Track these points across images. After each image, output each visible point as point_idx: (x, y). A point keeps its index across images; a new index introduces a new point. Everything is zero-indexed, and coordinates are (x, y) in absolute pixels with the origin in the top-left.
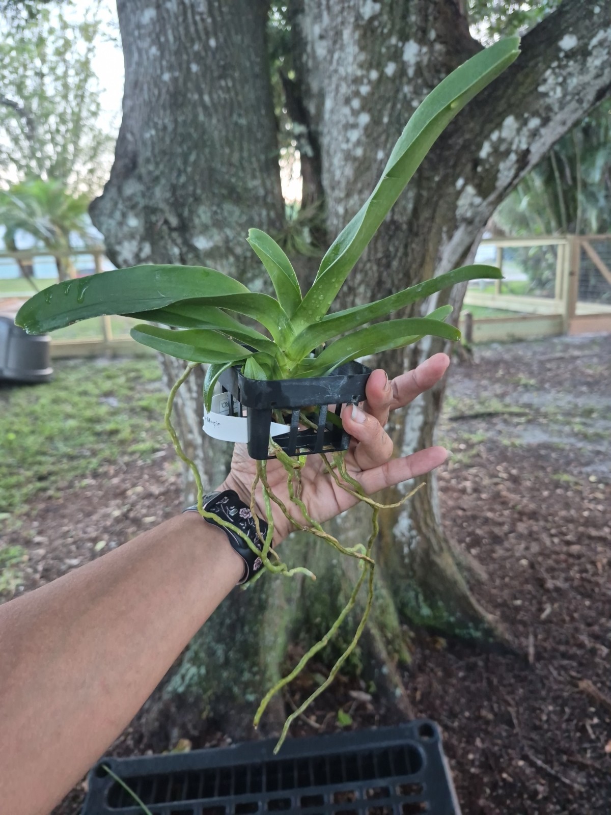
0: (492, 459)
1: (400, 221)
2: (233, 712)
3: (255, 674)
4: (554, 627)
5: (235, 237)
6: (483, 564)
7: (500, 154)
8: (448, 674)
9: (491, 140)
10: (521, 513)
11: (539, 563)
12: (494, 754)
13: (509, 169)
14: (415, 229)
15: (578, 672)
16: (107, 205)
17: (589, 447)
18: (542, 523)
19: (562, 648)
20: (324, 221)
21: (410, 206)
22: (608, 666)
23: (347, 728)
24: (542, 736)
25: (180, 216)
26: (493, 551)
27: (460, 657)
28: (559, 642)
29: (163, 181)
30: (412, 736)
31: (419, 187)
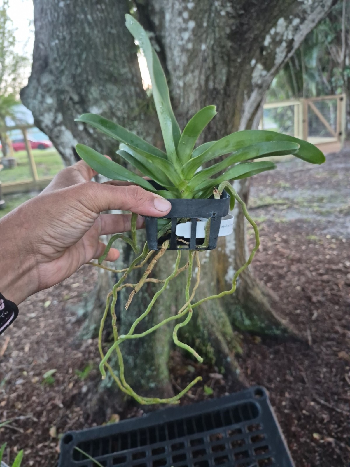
0: (271, 231)
1: (219, 88)
3: (153, 371)
4: (320, 323)
5: (116, 106)
6: (275, 291)
7: (276, 43)
8: (264, 357)
9: (270, 34)
10: (292, 260)
11: (307, 288)
12: (296, 400)
13: (282, 52)
14: (228, 93)
15: (337, 347)
16: (31, 91)
17: (323, 219)
18: (304, 265)
19: (327, 335)
21: (224, 79)
23: (211, 396)
24: (322, 387)
25: (79, 94)
26: (280, 283)
27: (270, 346)
28: (325, 332)
29: (66, 73)
30: (251, 397)
31: (229, 65)
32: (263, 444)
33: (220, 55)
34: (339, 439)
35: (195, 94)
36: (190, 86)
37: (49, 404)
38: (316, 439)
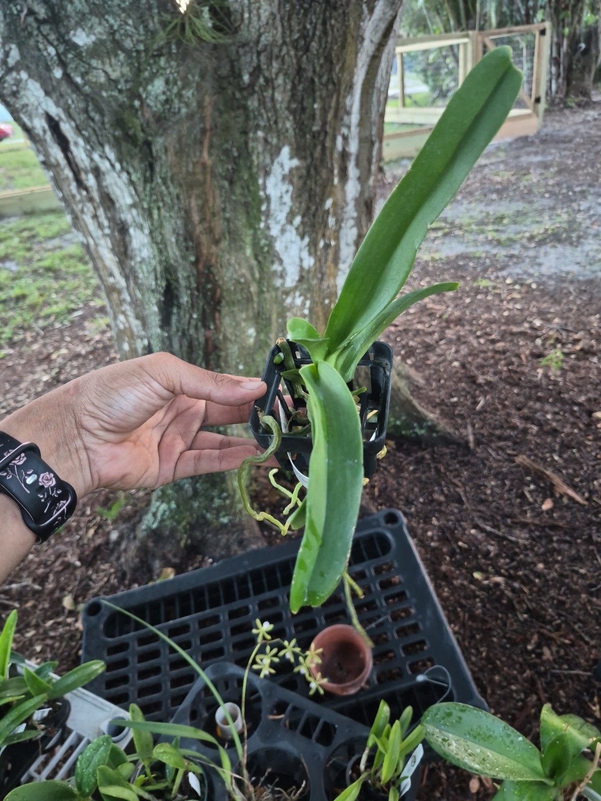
2: (209, 536)
3: (225, 499)
4: (489, 416)
6: (419, 372)
8: (400, 469)
10: (448, 321)
11: (470, 363)
12: (449, 528)
15: (514, 450)
17: (502, 253)
18: (468, 327)
19: (498, 432)
22: (538, 441)
24: (488, 507)
26: (427, 359)
27: (408, 454)
28: (495, 428)
30: (379, 525)
32: (397, 590)
34: (510, 578)
37: (57, 564)
38: (477, 580)
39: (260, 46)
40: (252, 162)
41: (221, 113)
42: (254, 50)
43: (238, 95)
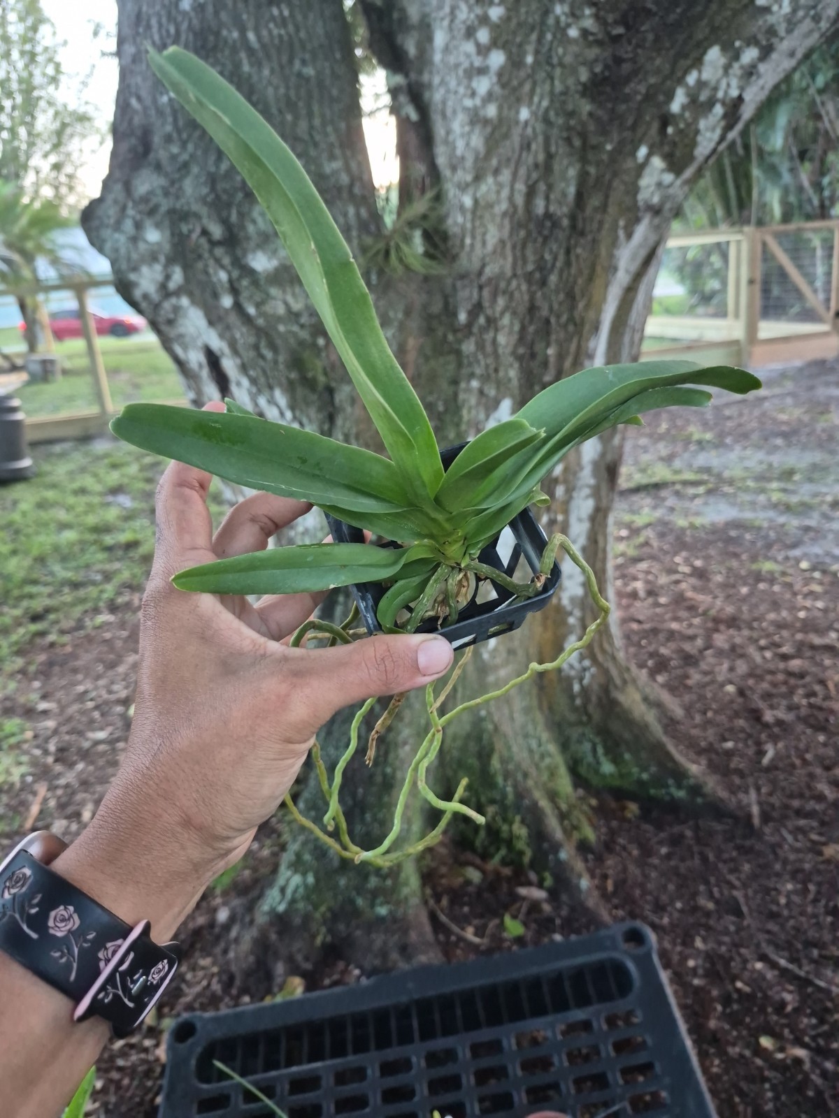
0: (665, 547)
1: (559, 213)
2: (358, 933)
3: (384, 878)
4: (781, 775)
6: (675, 696)
7: (698, 106)
8: (647, 852)
9: (687, 85)
10: (716, 621)
11: (751, 688)
12: (721, 957)
13: (713, 129)
14: (580, 225)
15: (820, 834)
16: (111, 211)
17: (794, 522)
18: (746, 632)
19: (796, 803)
20: (442, 219)
21: (572, 190)
23: (519, 940)
24: (783, 926)
25: (225, 222)
26: (687, 677)
27: (659, 827)
28: (791, 796)
29: (195, 170)
30: (615, 947)
31: (584, 160)
32: (641, 1058)
33: (565, 134)
34: (820, 1052)
35: (501, 227)
36: (490, 206)
38: (765, 1050)
39: (484, 279)
40: (461, 418)
41: (427, 359)
42: (475, 284)
43: (450, 337)
